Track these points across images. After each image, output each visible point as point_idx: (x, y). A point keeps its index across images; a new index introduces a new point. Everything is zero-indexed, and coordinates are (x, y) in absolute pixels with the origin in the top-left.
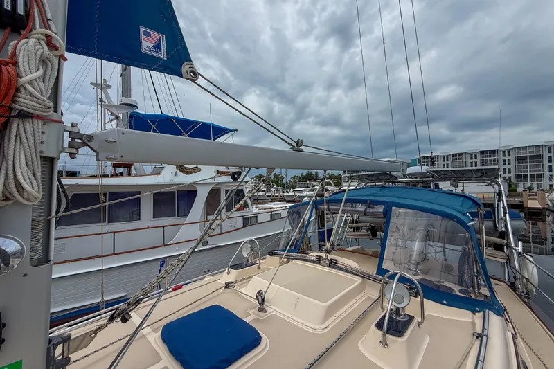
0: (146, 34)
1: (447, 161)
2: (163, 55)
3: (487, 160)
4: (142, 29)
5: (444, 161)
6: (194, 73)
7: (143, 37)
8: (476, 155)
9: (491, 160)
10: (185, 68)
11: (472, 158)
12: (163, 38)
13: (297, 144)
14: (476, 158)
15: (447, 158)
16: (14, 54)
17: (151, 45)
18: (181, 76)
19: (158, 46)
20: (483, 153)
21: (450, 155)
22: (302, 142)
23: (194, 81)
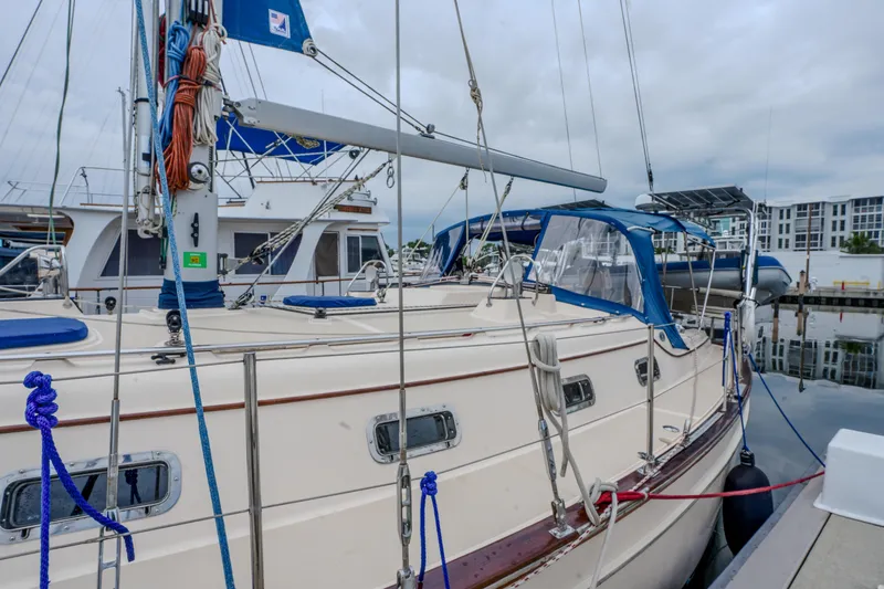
0: (275, 16)
1: (788, 217)
2: (287, 34)
3: (864, 218)
4: (271, 12)
5: (781, 217)
6: (313, 49)
7: (271, 18)
8: (844, 207)
9: (871, 217)
10: (306, 44)
11: (835, 213)
12: (287, 17)
13: (428, 129)
14: (843, 213)
15: (789, 211)
16: (201, 43)
17: (277, 26)
18: (302, 52)
19: (283, 26)
20: (857, 202)
21: (794, 206)
22: (433, 127)
23: (313, 57)
